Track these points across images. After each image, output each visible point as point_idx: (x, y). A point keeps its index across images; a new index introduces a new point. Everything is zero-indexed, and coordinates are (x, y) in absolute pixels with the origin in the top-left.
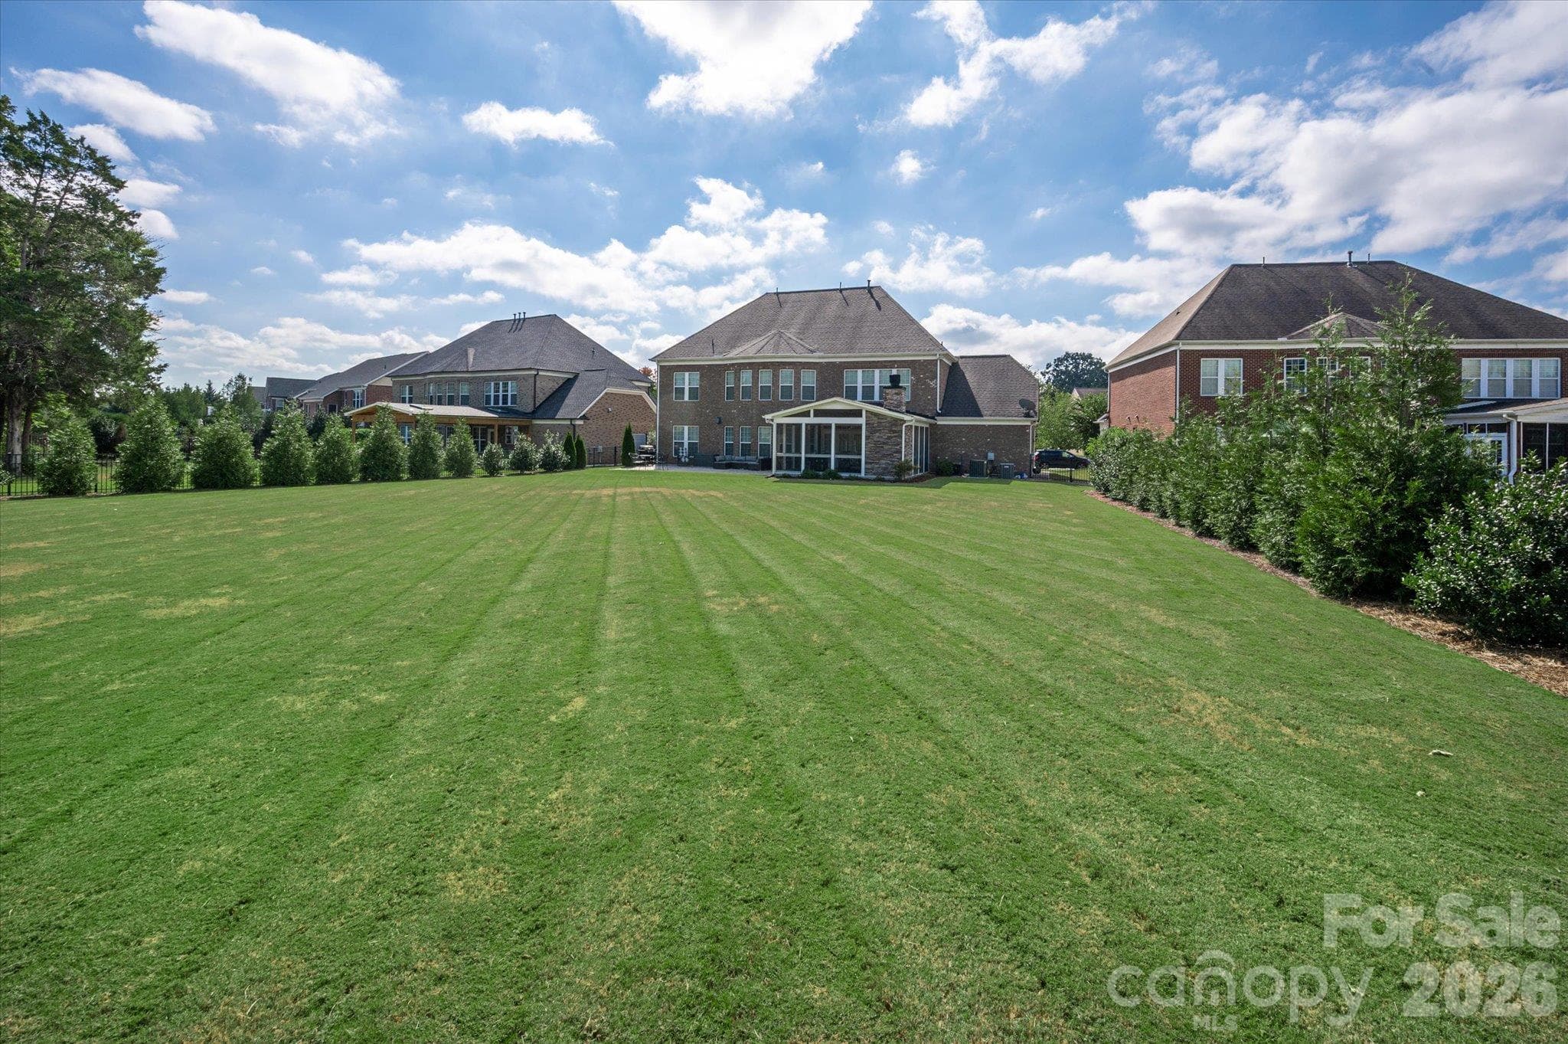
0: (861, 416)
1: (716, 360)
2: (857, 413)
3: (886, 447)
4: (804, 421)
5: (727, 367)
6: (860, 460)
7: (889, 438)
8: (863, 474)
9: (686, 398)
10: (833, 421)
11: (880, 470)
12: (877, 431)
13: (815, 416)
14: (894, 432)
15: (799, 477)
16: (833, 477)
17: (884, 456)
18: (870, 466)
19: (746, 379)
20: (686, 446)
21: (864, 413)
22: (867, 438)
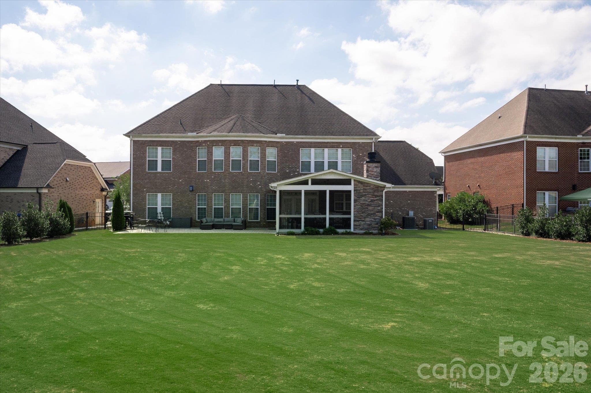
0: (350, 184)
1: (191, 136)
2: (347, 182)
3: (370, 208)
4: (303, 188)
5: (199, 144)
6: (350, 219)
7: (372, 201)
8: (352, 230)
9: (159, 169)
10: (328, 188)
11: (366, 226)
12: (362, 196)
13: (312, 184)
14: (376, 196)
15: (299, 234)
16: (331, 232)
17: (369, 215)
18: (357, 223)
19: (218, 153)
20: (159, 210)
21: (352, 182)
22: (355, 201)
